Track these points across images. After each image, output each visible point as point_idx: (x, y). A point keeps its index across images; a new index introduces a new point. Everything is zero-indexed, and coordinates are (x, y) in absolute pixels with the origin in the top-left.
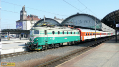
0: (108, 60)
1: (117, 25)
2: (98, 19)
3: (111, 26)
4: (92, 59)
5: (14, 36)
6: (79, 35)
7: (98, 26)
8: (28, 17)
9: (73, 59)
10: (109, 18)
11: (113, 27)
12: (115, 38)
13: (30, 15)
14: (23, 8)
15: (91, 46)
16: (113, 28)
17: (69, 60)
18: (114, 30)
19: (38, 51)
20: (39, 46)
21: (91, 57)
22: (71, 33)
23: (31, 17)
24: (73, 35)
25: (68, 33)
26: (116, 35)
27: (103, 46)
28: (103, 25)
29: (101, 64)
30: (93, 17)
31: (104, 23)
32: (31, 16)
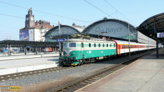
0: (147, 82)
1: (158, 35)
2: (132, 27)
3: (151, 35)
4: (124, 81)
5: (16, 50)
6: (115, 48)
7: (132, 35)
8: (36, 23)
9: (98, 81)
10: (148, 25)
11: (154, 37)
12: (155, 52)
13: (38, 21)
14: (30, 11)
15: (123, 64)
16: (154, 39)
17: (93, 83)
18: (155, 42)
19: (74, 66)
20: (76, 61)
21: (123, 79)
22: (107, 45)
23: (41, 24)
24: (109, 48)
25: (104, 46)
26: (157, 49)
27: (140, 63)
28: (140, 35)
29: (136, 88)
30: (125, 24)
31: (141, 31)
32: (41, 22)
